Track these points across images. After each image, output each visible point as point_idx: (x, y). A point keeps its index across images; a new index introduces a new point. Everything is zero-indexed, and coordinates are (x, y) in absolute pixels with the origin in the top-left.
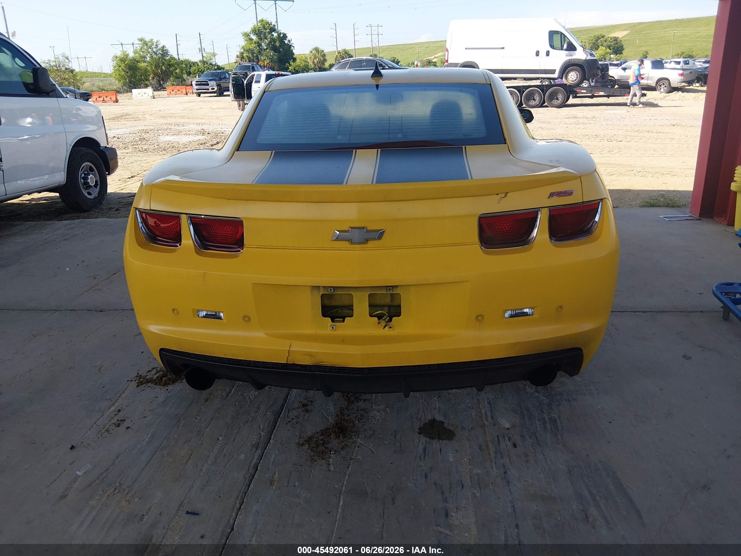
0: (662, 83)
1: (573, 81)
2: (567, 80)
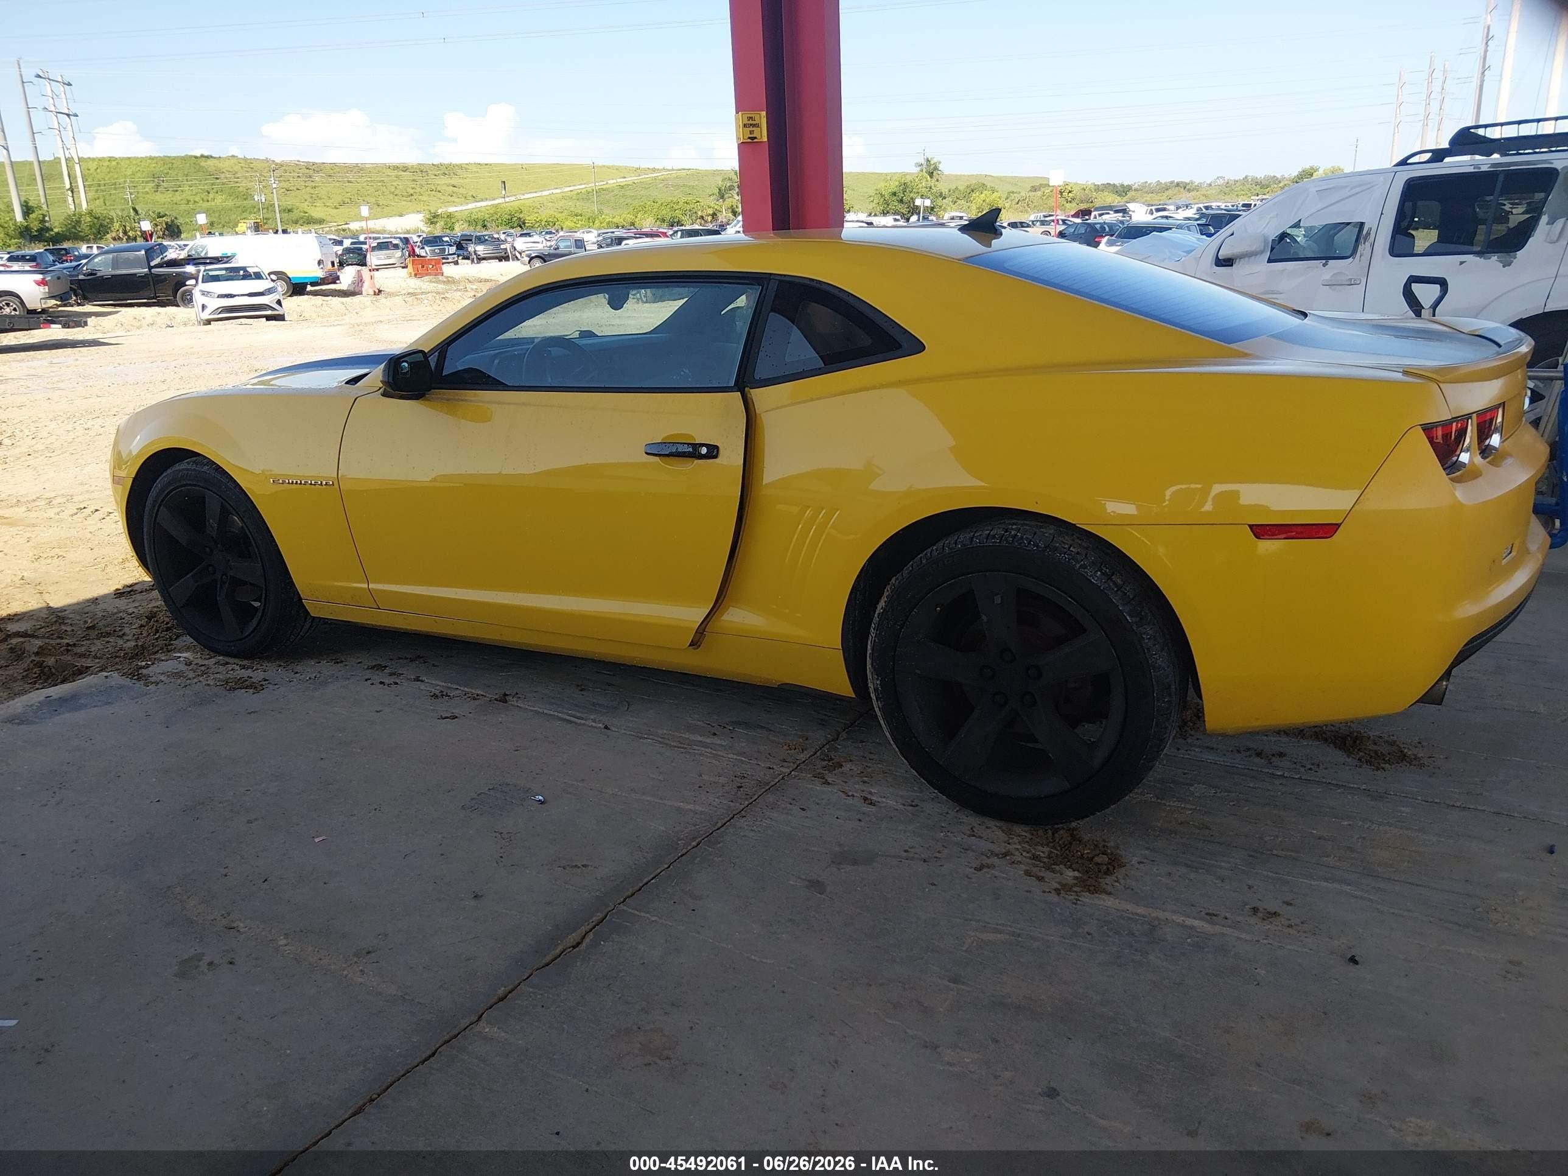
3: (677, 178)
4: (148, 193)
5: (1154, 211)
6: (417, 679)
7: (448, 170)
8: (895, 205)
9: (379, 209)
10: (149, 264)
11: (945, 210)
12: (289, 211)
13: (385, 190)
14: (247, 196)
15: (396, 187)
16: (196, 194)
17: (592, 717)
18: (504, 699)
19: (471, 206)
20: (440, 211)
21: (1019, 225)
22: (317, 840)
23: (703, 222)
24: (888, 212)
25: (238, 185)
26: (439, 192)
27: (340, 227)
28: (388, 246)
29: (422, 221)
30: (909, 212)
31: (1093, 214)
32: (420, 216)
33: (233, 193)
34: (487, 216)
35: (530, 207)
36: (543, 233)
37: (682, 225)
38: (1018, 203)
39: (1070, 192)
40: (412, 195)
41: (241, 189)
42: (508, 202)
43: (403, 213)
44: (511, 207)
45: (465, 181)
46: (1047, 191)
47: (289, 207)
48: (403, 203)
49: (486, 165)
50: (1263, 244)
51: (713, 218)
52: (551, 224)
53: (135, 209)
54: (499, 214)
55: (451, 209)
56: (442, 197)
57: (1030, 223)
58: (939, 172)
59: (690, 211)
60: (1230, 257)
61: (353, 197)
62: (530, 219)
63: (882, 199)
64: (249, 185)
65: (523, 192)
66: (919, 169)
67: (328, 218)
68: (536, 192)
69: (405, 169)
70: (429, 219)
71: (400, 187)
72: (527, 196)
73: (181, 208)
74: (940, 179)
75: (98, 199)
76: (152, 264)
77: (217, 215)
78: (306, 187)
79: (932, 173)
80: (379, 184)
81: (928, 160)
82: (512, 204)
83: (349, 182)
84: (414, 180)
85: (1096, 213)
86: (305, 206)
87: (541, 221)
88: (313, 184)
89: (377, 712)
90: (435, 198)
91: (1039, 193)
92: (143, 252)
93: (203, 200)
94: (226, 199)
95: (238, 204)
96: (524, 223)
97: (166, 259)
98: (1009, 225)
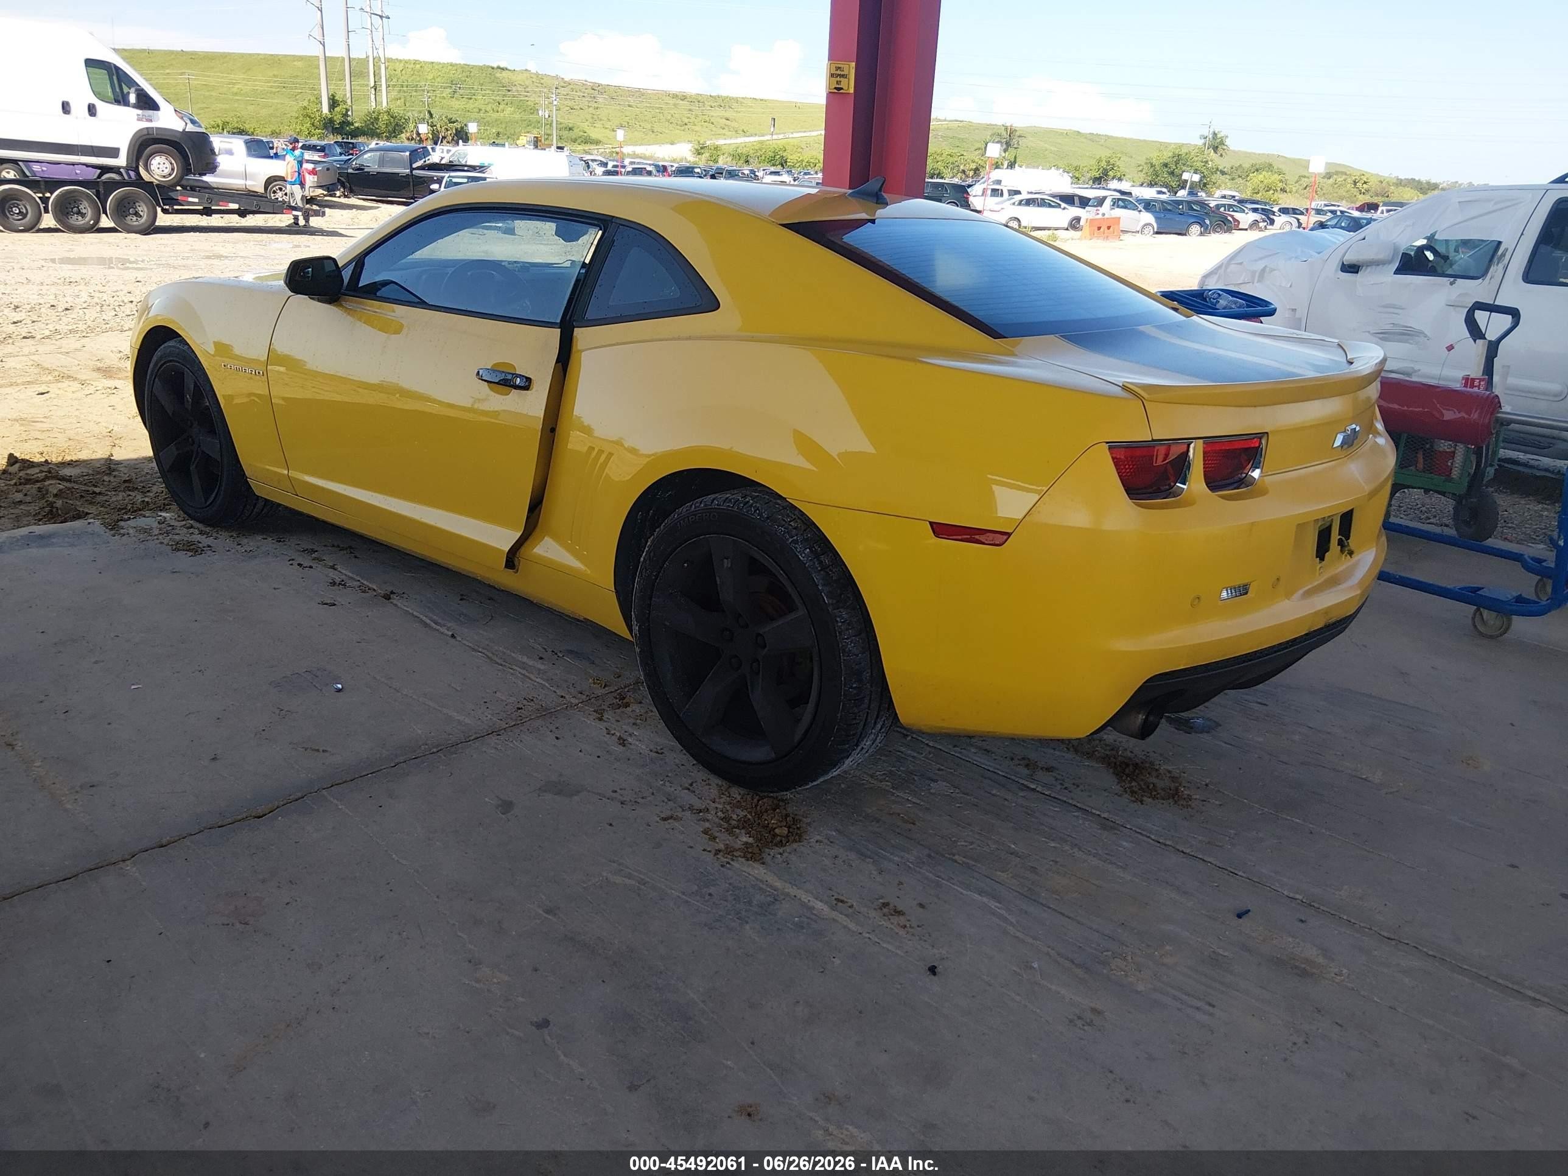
0: (277, 187)
1: (164, 177)
2: (150, 174)
3: (948, 129)
4: (445, 98)
5: (1385, 212)
6: (333, 567)
7: (724, 102)
8: (1165, 176)
9: (653, 136)
10: (411, 165)
11: (1218, 188)
12: (570, 129)
13: (662, 117)
14: (534, 111)
15: (672, 116)
16: (489, 103)
17: (449, 625)
18: (387, 597)
19: (741, 140)
20: (708, 143)
21: (1291, 211)
22: (133, 687)
23: (963, 176)
24: (1156, 184)
25: (527, 99)
26: (712, 123)
27: (614, 150)
28: (642, 171)
29: (691, 150)
30: (1179, 185)
31: (1380, 209)
32: (689, 146)
33: (521, 106)
34: (751, 152)
35: (794, 146)
36: (802, 173)
37: (942, 178)
38: (1305, 188)
39: (1365, 183)
40: (686, 124)
41: (529, 103)
42: (773, 140)
43: (676, 142)
44: (776, 144)
45: (739, 115)
46: (1340, 179)
47: (570, 125)
48: (678, 131)
49: (761, 100)
50: (1392, 254)
51: (975, 173)
52: (812, 165)
53: (429, 112)
54: (764, 151)
55: (721, 142)
56: (714, 129)
57: (1304, 211)
58: (1225, 147)
59: (953, 163)
60: (1356, 263)
61: (631, 121)
62: (792, 158)
63: (1152, 170)
64: (537, 100)
65: (792, 131)
66: (1203, 141)
67: (604, 140)
68: (805, 132)
69: (684, 98)
70: (697, 150)
71: (676, 115)
72: (795, 135)
73: (472, 116)
74: (1224, 154)
75: (400, 99)
76: (414, 166)
77: (504, 126)
78: (589, 107)
79: (1217, 147)
80: (657, 111)
81: (1215, 134)
82: (779, 142)
83: (629, 106)
84: (690, 110)
85: (1385, 208)
86: (585, 126)
87: (802, 161)
88: (596, 105)
89: (275, 589)
90: (707, 130)
91: (1331, 181)
92: (408, 153)
93: (493, 110)
94: (514, 112)
95: (525, 117)
96: (786, 162)
97: (427, 162)
98: (1280, 210)
